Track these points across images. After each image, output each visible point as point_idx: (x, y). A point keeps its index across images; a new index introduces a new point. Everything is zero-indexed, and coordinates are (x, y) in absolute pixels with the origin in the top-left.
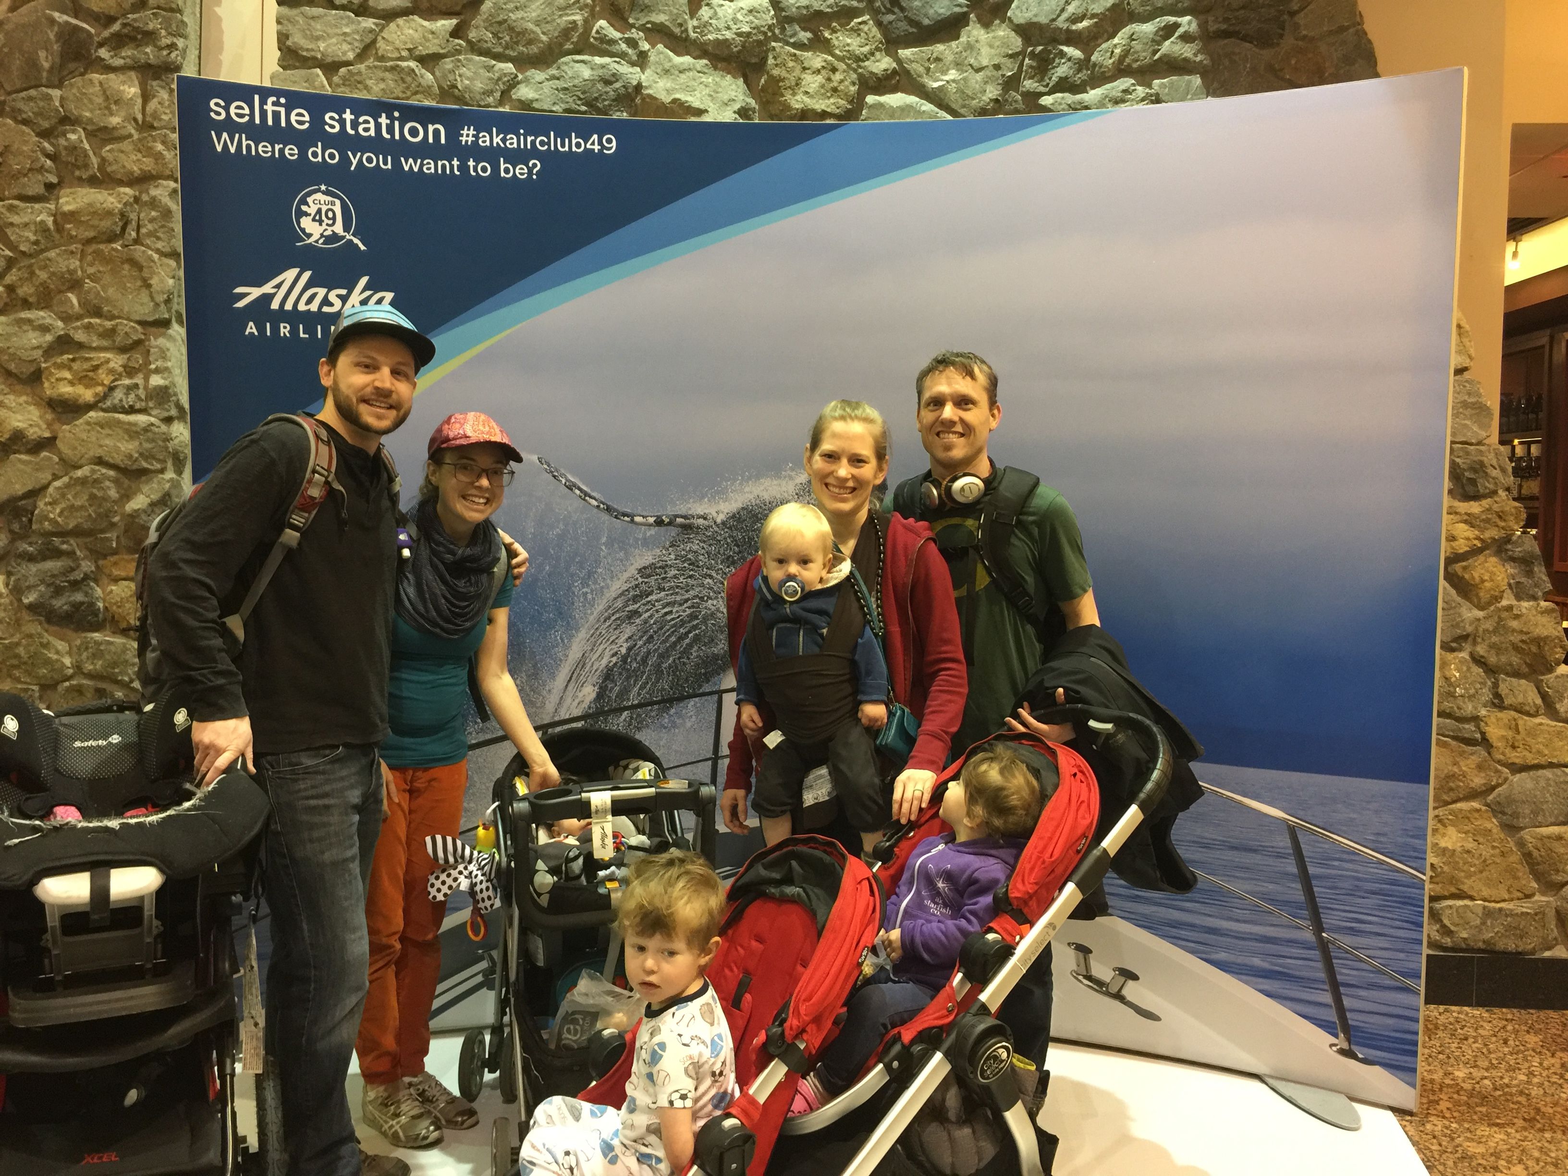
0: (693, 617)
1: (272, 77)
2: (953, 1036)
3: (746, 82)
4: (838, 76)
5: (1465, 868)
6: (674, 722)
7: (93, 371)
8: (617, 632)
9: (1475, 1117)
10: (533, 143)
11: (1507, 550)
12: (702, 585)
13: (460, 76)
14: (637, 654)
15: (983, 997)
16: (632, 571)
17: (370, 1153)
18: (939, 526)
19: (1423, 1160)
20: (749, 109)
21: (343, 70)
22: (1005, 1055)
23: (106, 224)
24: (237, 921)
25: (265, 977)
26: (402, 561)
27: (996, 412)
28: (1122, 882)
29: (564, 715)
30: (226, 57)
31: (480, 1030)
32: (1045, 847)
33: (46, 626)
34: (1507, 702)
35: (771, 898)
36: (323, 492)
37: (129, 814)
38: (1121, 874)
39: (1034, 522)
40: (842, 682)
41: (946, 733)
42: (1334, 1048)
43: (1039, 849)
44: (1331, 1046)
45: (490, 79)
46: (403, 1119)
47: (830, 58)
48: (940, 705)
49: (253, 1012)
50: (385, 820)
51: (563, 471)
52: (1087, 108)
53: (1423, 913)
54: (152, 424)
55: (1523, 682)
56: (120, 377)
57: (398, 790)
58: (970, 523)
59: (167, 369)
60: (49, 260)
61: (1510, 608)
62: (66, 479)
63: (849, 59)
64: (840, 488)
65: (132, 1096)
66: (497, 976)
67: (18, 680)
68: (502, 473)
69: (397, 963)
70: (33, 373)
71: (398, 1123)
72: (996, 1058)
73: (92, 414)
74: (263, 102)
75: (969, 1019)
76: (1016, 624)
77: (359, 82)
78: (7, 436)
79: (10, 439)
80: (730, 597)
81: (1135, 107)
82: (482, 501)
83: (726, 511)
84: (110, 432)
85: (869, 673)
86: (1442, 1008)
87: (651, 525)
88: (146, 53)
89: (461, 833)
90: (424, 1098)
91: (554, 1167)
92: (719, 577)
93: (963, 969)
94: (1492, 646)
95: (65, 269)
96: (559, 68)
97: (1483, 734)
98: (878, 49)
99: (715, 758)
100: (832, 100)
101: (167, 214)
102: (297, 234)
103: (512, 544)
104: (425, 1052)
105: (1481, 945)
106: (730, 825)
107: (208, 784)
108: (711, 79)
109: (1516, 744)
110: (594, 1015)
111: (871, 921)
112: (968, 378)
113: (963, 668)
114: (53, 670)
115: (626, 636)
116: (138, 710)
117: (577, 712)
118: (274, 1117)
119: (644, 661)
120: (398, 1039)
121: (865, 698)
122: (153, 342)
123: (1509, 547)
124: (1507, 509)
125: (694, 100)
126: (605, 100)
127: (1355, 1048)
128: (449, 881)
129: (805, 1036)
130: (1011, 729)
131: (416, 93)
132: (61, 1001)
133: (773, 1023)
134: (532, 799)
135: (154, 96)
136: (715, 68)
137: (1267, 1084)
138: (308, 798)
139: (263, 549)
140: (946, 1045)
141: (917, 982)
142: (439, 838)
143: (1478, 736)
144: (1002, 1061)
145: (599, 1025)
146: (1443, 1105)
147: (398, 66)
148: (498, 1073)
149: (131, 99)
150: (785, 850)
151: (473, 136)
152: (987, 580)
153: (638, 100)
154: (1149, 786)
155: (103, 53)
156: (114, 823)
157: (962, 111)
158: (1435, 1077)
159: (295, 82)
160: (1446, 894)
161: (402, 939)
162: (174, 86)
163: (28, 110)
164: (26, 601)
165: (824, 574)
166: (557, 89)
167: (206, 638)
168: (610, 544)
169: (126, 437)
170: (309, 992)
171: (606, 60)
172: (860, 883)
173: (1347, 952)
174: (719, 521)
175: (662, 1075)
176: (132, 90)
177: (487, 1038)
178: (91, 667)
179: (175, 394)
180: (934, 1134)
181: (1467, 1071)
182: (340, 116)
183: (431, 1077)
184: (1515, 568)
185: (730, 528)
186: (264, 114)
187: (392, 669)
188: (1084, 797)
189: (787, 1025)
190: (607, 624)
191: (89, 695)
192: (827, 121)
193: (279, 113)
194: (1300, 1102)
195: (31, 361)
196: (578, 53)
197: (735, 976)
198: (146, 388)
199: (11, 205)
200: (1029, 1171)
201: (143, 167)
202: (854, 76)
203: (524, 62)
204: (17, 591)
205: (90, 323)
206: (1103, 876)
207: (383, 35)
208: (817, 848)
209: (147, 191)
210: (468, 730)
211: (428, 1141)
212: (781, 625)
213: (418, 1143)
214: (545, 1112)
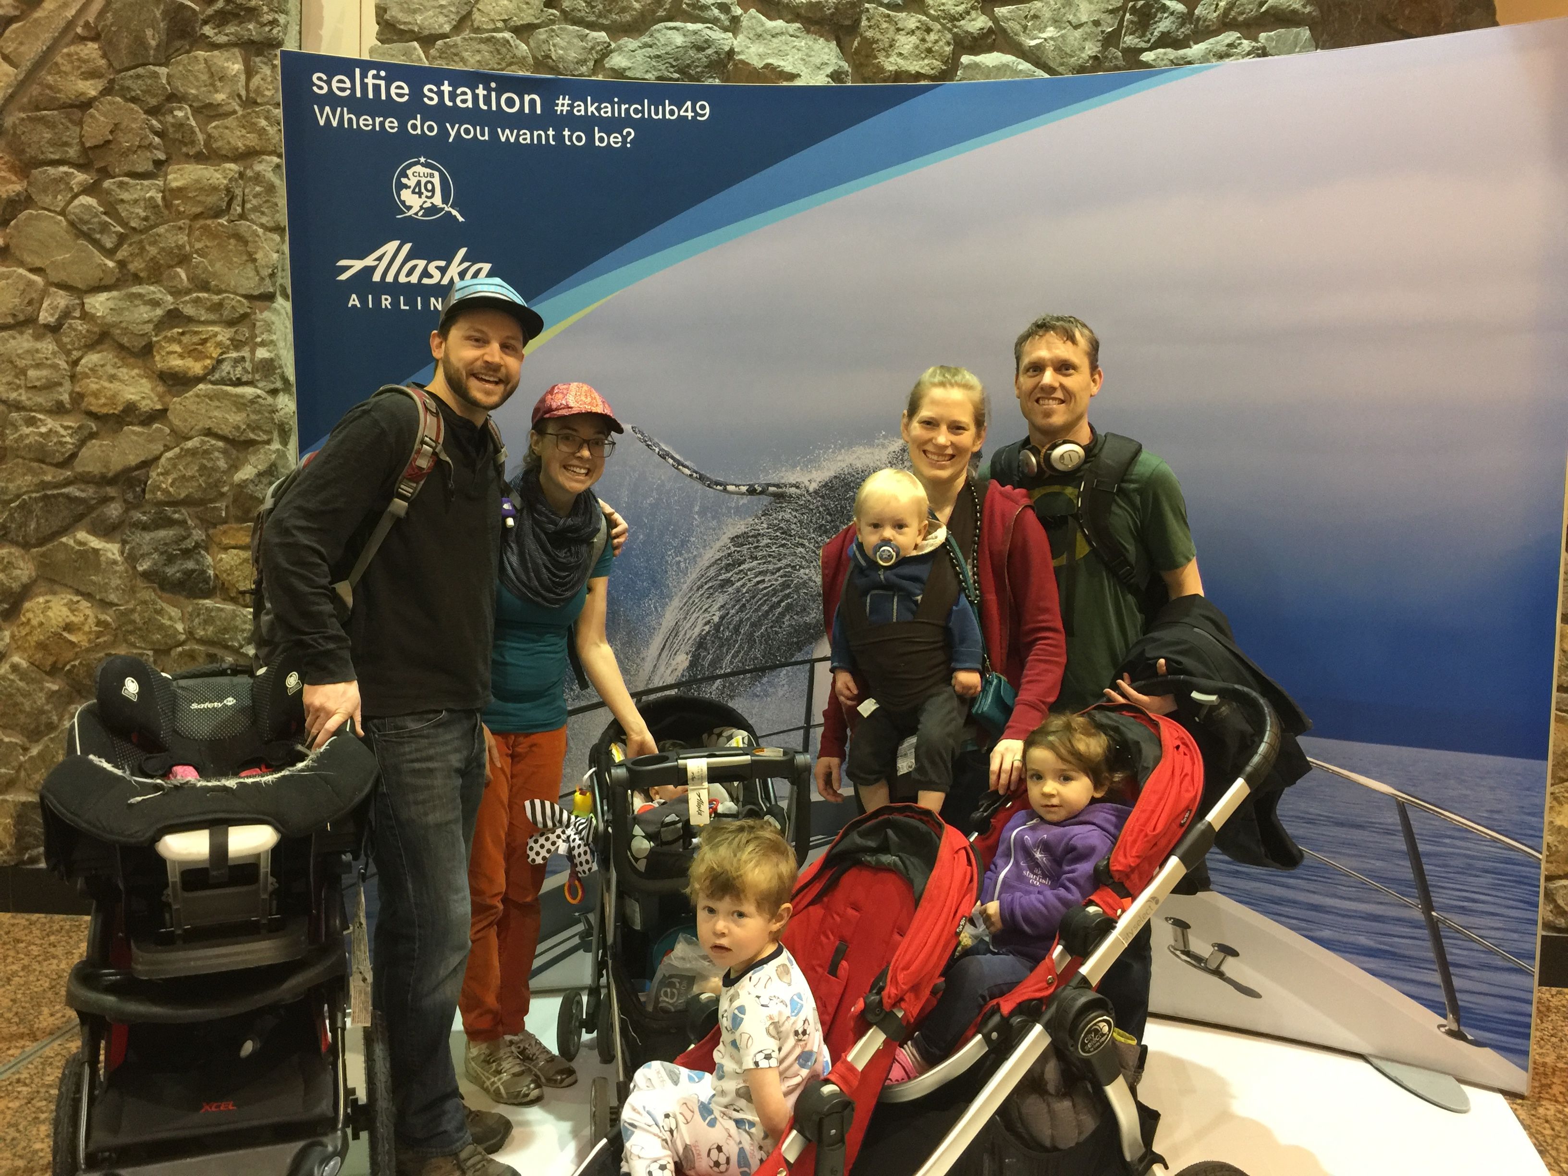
0: (786, 586)
1: (372, 51)
2: (1053, 1008)
3: (838, 45)
4: (932, 37)
6: (766, 691)
7: (202, 344)
8: (710, 601)
10: (627, 111)
12: (795, 554)
13: (554, 45)
14: (730, 623)
15: (1084, 970)
16: (725, 539)
17: (473, 1109)
18: (1038, 493)
19: (1535, 1145)
20: (842, 73)
21: (440, 42)
22: (1106, 1029)
23: (211, 200)
24: (346, 879)
25: (373, 935)
26: (505, 529)
27: (1097, 377)
28: (1226, 858)
29: (657, 682)
30: (326, 32)
31: (577, 991)
32: (1148, 819)
33: (159, 593)
35: (867, 866)
36: (431, 463)
37: (243, 774)
38: (1225, 850)
39: (1136, 490)
40: (935, 649)
41: (1043, 703)
42: (1443, 1029)
43: (1142, 821)
44: (1440, 1026)
45: (584, 48)
46: (505, 1076)
47: (924, 18)
48: (1038, 674)
49: (362, 968)
50: (487, 785)
51: (656, 440)
52: (1190, 63)
53: (1538, 892)
54: (259, 397)
56: (227, 350)
57: (501, 755)
58: (1069, 491)
59: (272, 342)
60: (159, 236)
62: (177, 450)
63: (944, 19)
64: (939, 455)
65: (248, 1047)
66: (594, 939)
67: (133, 645)
68: (603, 444)
69: (499, 924)
70: (145, 347)
71: (500, 1080)
72: (1097, 1032)
73: (201, 386)
74: (364, 76)
75: (1069, 992)
76: (1116, 591)
77: (455, 55)
78: (120, 408)
79: (123, 411)
80: (824, 565)
81: (1241, 61)
82: (583, 471)
83: (819, 480)
84: (218, 404)
85: (963, 641)
86: (1554, 990)
87: (743, 494)
88: (249, 30)
89: (561, 797)
90: (525, 1056)
91: (655, 1129)
92: (811, 546)
93: (1063, 942)
95: (173, 245)
96: (651, 35)
98: (973, 8)
99: (808, 727)
100: (926, 61)
101: (271, 189)
102: (396, 207)
103: (612, 514)
104: (526, 1011)
106: (825, 794)
107: (320, 746)
108: (804, 42)
110: (691, 979)
111: (968, 890)
112: (1069, 343)
113: (1061, 638)
114: (166, 636)
115: (719, 605)
116: (252, 674)
117: (670, 680)
118: (382, 1067)
119: (737, 630)
120: (500, 998)
121: (958, 666)
122: (259, 316)
125: (788, 66)
126: (697, 66)
127: (1465, 1030)
128: (548, 845)
129: (903, 1005)
130: (1110, 700)
131: (511, 64)
132: (181, 955)
133: (870, 991)
134: (630, 766)
135: (257, 72)
136: (808, 32)
137: (1371, 1064)
138: (412, 761)
139: (373, 518)
140: (1047, 1017)
141: (1017, 953)
142: (537, 802)
144: (1103, 1035)
145: (696, 990)
146: (1556, 1089)
147: (493, 37)
148: (595, 1034)
149: (235, 75)
150: (881, 818)
151: (568, 105)
152: (1087, 549)
153: (730, 66)
154: (1256, 759)
155: (208, 30)
156: (231, 783)
157: (1060, 69)
158: (1547, 1060)
159: (393, 56)
160: (1561, 873)
161: (504, 901)
162: (277, 62)
163: (137, 86)
164: (140, 569)
165: (919, 540)
166: (650, 57)
167: (318, 604)
168: (702, 513)
169: (234, 409)
170: (414, 950)
171: (699, 26)
172: (957, 852)
173: (1458, 931)
174: (811, 490)
175: (745, 1037)
176: (236, 67)
177: (585, 999)
178: (202, 633)
179: (281, 367)
180: (1033, 1106)
182: (439, 88)
183: (531, 1036)
185: (822, 497)
186: (364, 86)
187: (496, 638)
188: (1188, 769)
189: (885, 993)
191: (201, 660)
192: (922, 83)
193: (379, 85)
194: (1406, 1083)
195: (142, 335)
196: (671, 20)
197: (831, 942)
198: (252, 360)
199: (121, 183)
200: (1130, 1146)
201: (248, 143)
202: (949, 36)
203: (617, 30)
204: (132, 559)
205: (198, 297)
206: (1207, 851)
207: (479, 6)
208: (913, 817)
209: (251, 167)
210: (566, 696)
211: (529, 1099)
212: (876, 592)
213: (519, 1100)
214: (645, 1076)
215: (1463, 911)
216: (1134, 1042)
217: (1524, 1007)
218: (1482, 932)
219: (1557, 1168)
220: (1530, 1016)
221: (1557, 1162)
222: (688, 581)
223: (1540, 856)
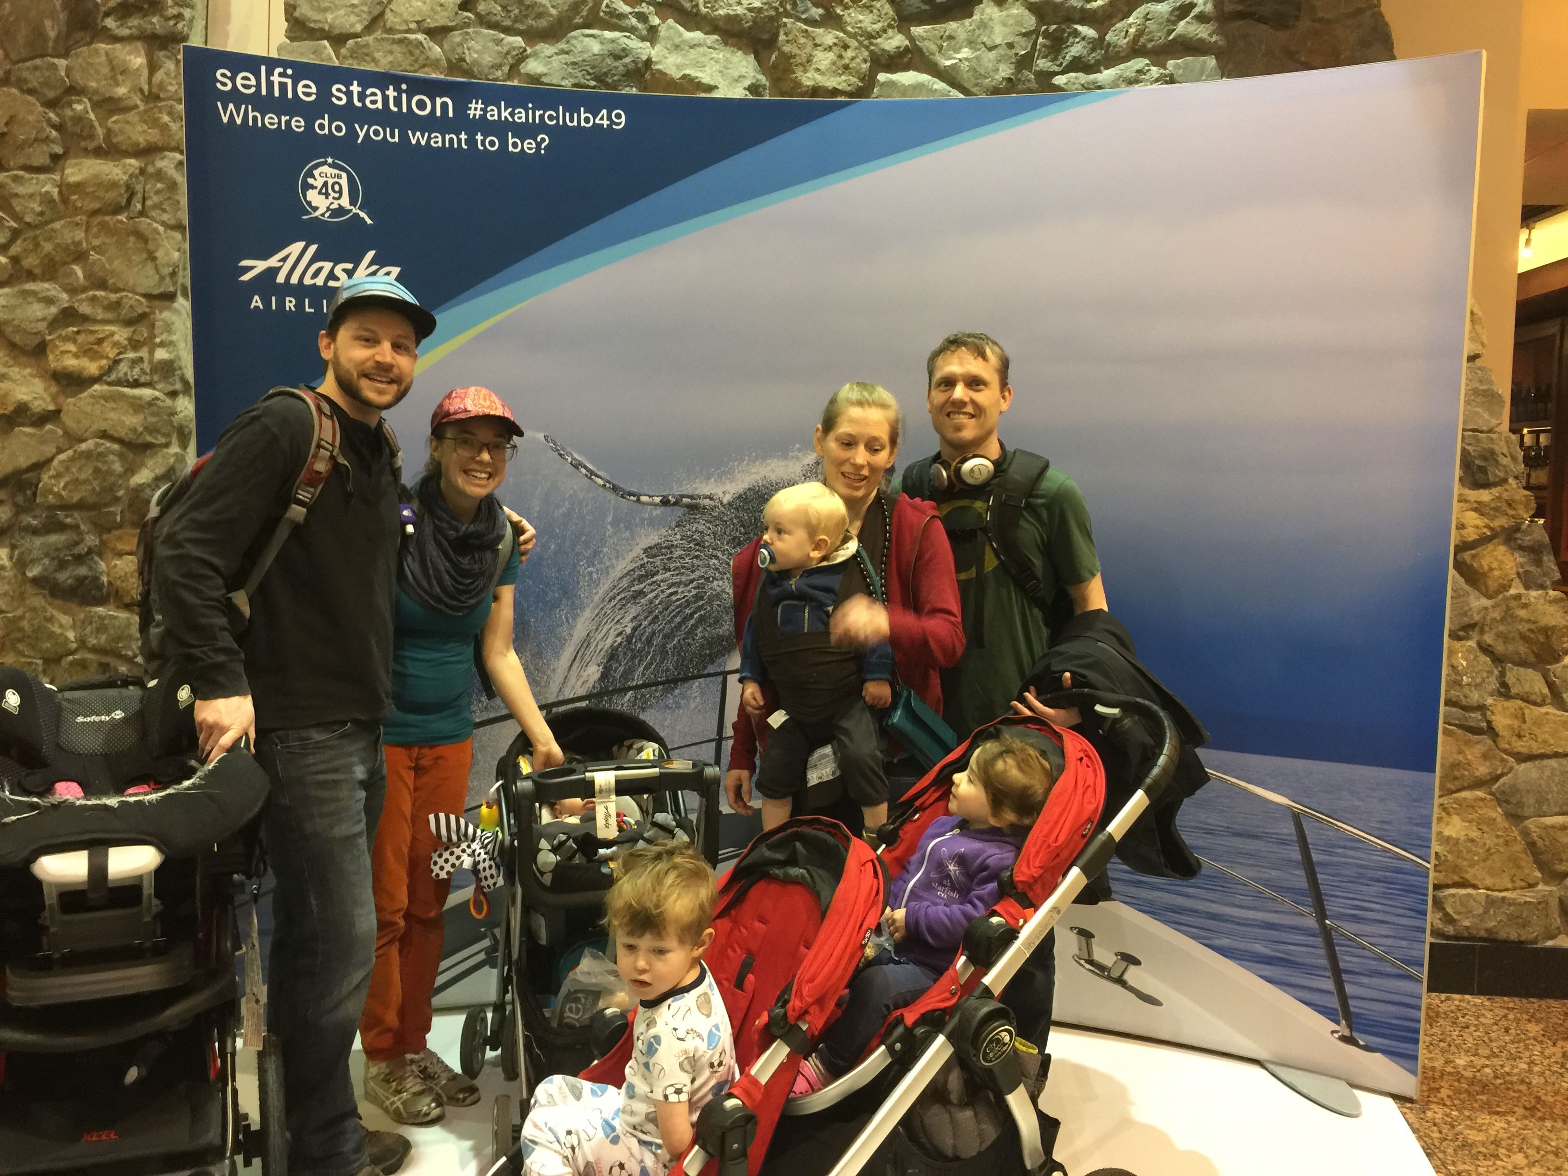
0: (698, 597)
1: (280, 49)
2: (956, 1019)
3: (757, 58)
4: (850, 54)
5: (1468, 857)
7: (98, 344)
8: (622, 612)
9: (1476, 1105)
10: (542, 117)
11: (1516, 539)
13: (469, 49)
14: (642, 635)
15: (987, 980)
16: (638, 551)
17: (370, 1130)
18: (946, 509)
19: (1423, 1148)
20: (760, 86)
21: (351, 42)
22: (1007, 1039)
23: (110, 196)
24: (239, 899)
25: (266, 955)
26: (406, 537)
27: (1006, 394)
28: (1125, 867)
29: (568, 694)
30: (234, 28)
31: (482, 1007)
32: (1050, 832)
33: (49, 599)
34: (1514, 691)
35: (775, 879)
36: (329, 467)
37: (129, 791)
38: (1125, 860)
39: (1043, 505)
40: (845, 661)
42: (1336, 1035)
43: (1045, 831)
44: (1333, 1032)
45: (499, 53)
46: (405, 1095)
47: (842, 35)
49: (255, 989)
50: (390, 798)
51: (569, 450)
52: (1100, 87)
53: (1427, 901)
54: (157, 398)
55: (1530, 671)
56: (123, 350)
57: (404, 767)
58: (979, 505)
59: (172, 343)
60: (54, 231)
61: (1518, 597)
62: (70, 452)
63: (861, 36)
64: (856, 475)
65: (133, 1074)
66: (499, 954)
67: (22, 654)
68: (504, 448)
69: (401, 940)
70: (38, 345)
71: (399, 1099)
72: (999, 1041)
73: (96, 387)
74: (270, 73)
75: (972, 1002)
76: (1022, 604)
77: (367, 55)
78: (11, 408)
79: (14, 411)
80: (736, 576)
81: (1150, 87)
83: (732, 491)
84: (114, 405)
85: (873, 652)
86: (1443, 996)
87: (656, 505)
88: (152, 23)
89: (467, 810)
90: (426, 1075)
91: (556, 1146)
92: (725, 557)
93: (966, 952)
94: (1499, 635)
95: (69, 241)
96: (568, 42)
97: (1489, 723)
98: (890, 26)
99: (720, 740)
100: (843, 78)
101: (173, 186)
102: (302, 208)
103: (520, 521)
104: (428, 1029)
105: (1483, 934)
106: (734, 805)
107: (210, 762)
108: (721, 55)
109: (1522, 733)
110: (596, 994)
111: (874, 903)
112: (980, 359)
114: (56, 644)
116: (143, 686)
117: (581, 692)
119: (649, 641)
120: (400, 1016)
121: (869, 676)
122: (158, 315)
123: (1518, 535)
124: (1517, 497)
125: (705, 77)
126: (614, 75)
128: (452, 859)
129: (808, 1018)
130: (1017, 712)
131: (424, 66)
133: (776, 1004)
134: (536, 778)
135: (160, 67)
136: (726, 44)
137: (1267, 1070)
138: (317, 773)
139: (271, 524)
140: (949, 1027)
141: (917, 963)
142: (442, 816)
143: (1484, 725)
144: (1005, 1044)
145: (601, 1004)
146: (1444, 1093)
147: (406, 38)
148: (499, 1051)
149: (137, 69)
150: (789, 831)
151: (481, 109)
152: (996, 563)
153: (648, 76)
154: (1156, 771)
155: (110, 22)
156: (113, 801)
157: (975, 90)
158: (1436, 1064)
159: (301, 54)
160: (1450, 882)
161: (407, 916)
162: (181, 56)
163: (34, 80)
164: (30, 574)
166: (566, 64)
167: (208, 617)
168: (615, 523)
169: (131, 411)
171: (616, 34)
172: (864, 865)
173: (1350, 939)
174: (725, 501)
175: (658, 1067)
176: (138, 60)
177: (489, 1015)
178: (95, 642)
179: (180, 368)
180: (936, 1116)
181: (1468, 1059)
182: (348, 88)
183: (432, 1054)
184: (1524, 557)
185: (737, 509)
186: (270, 84)
187: (396, 647)
188: (1090, 782)
189: (790, 1006)
190: (613, 604)
191: (93, 670)
192: (839, 99)
193: (286, 84)
194: (1300, 1088)
195: (35, 334)
196: (588, 26)
197: (737, 956)
198: (151, 361)
199: (16, 176)
200: (1030, 1155)
201: (149, 138)
202: (866, 53)
203: (533, 36)
204: (21, 564)
205: (95, 296)
206: (1107, 861)
207: (391, 6)
208: (821, 830)
209: (153, 163)
210: (473, 708)
211: (429, 1118)
212: (785, 602)
213: (419, 1120)
214: (546, 1091)
215: (1356, 919)
216: (1036, 1051)
217: (1412, 1013)
218: (1373, 940)
219: (1444, 1170)
220: (1419, 1021)
221: (1444, 1164)
222: (601, 592)
223: (1428, 865)
